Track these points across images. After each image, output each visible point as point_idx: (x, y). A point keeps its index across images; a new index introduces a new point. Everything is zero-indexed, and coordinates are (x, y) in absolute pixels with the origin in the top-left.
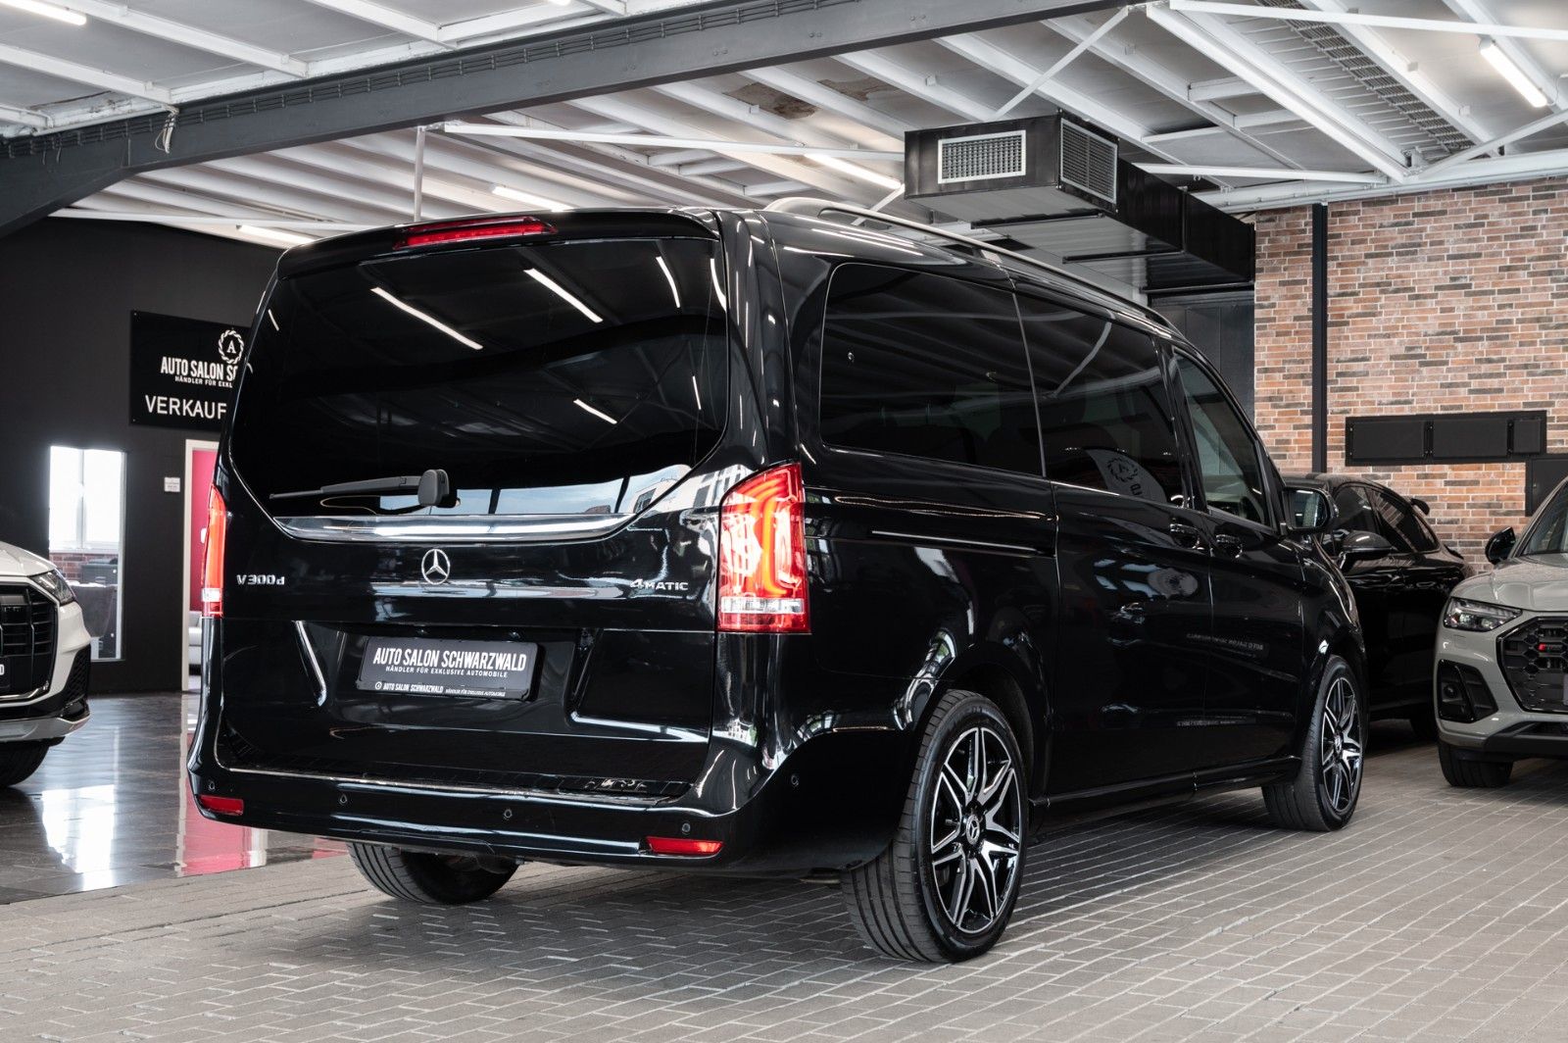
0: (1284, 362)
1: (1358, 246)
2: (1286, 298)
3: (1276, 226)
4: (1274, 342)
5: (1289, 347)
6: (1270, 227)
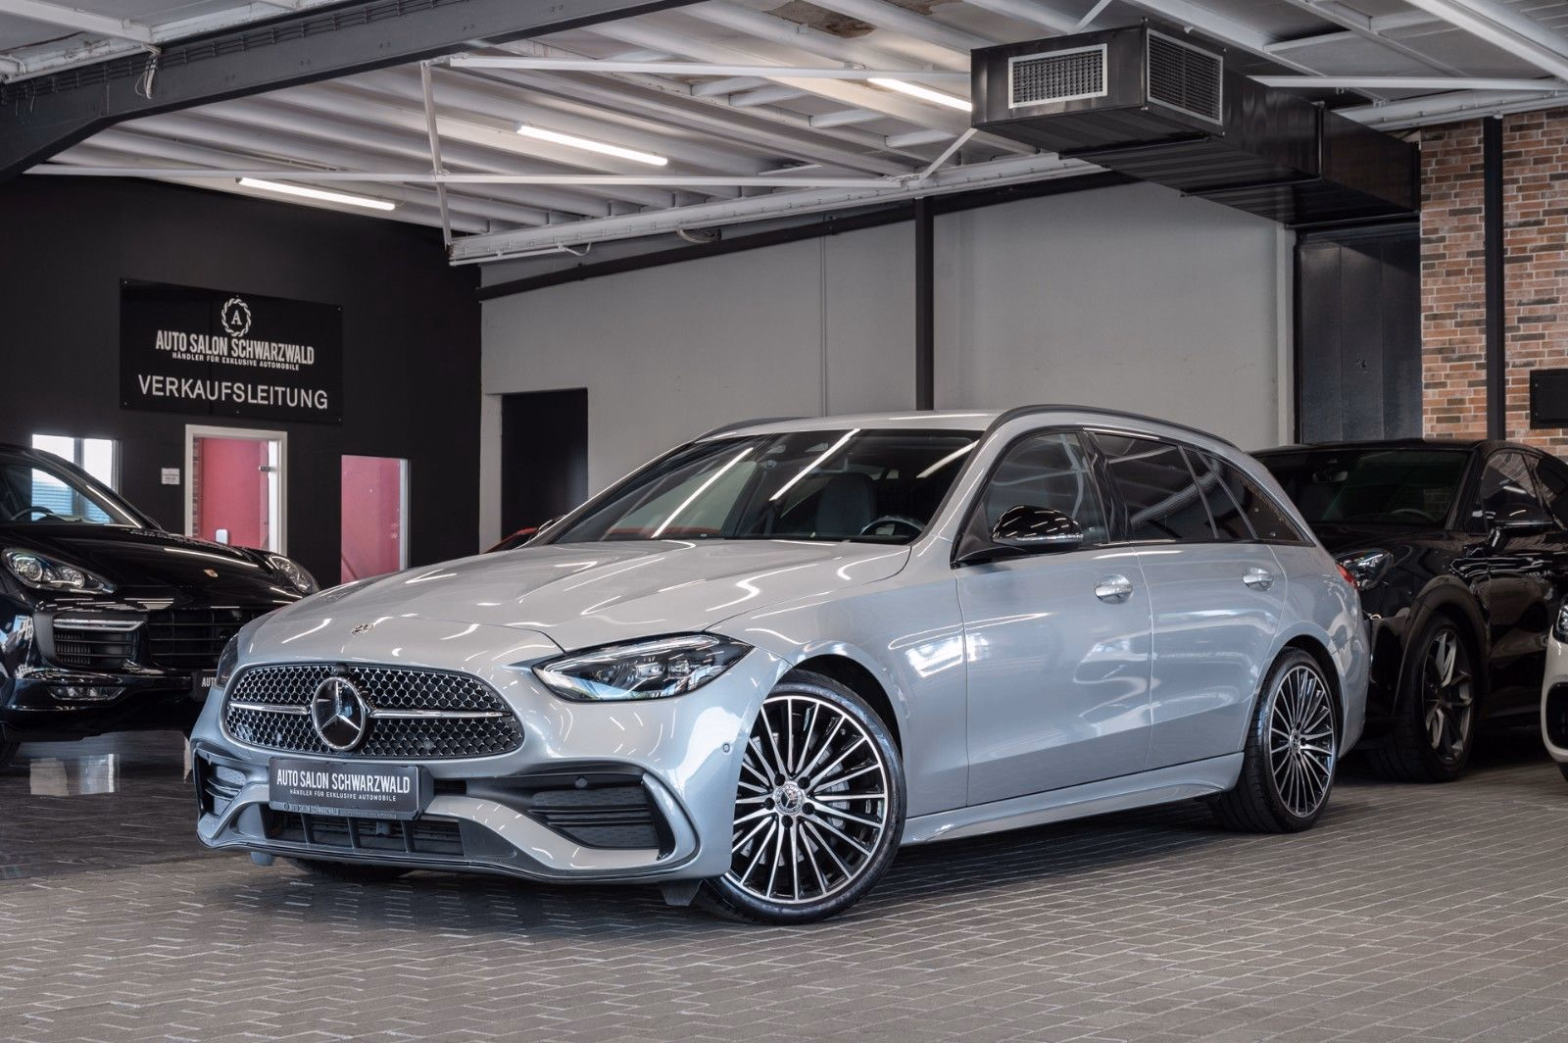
0: (1457, 306)
1: (1541, 166)
2: (1457, 229)
3: (1444, 145)
4: (1444, 283)
5: (1462, 289)
6: (1437, 146)
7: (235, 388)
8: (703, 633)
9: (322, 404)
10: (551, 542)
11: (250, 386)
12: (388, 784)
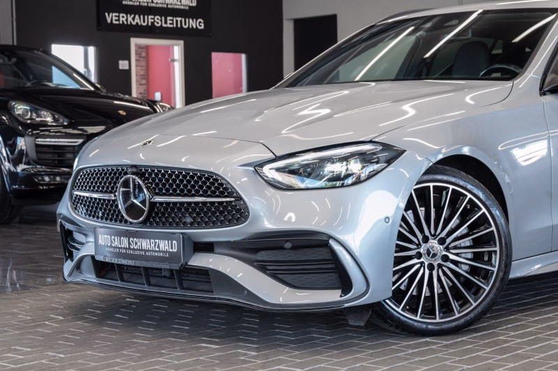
7: (156, 19)
8: (371, 142)
9: (200, 26)
10: (287, 87)
11: (163, 18)
12: (164, 245)
